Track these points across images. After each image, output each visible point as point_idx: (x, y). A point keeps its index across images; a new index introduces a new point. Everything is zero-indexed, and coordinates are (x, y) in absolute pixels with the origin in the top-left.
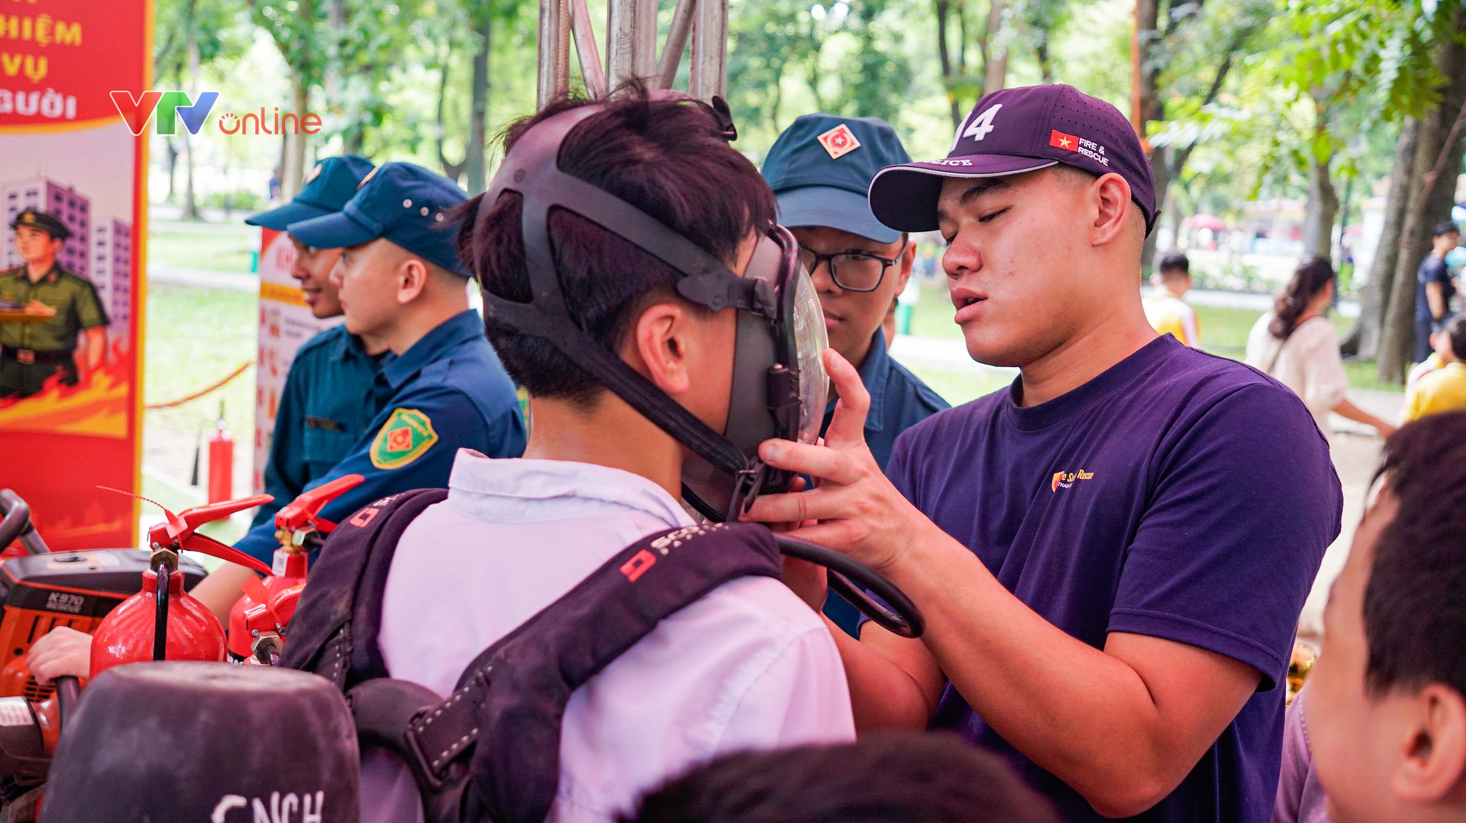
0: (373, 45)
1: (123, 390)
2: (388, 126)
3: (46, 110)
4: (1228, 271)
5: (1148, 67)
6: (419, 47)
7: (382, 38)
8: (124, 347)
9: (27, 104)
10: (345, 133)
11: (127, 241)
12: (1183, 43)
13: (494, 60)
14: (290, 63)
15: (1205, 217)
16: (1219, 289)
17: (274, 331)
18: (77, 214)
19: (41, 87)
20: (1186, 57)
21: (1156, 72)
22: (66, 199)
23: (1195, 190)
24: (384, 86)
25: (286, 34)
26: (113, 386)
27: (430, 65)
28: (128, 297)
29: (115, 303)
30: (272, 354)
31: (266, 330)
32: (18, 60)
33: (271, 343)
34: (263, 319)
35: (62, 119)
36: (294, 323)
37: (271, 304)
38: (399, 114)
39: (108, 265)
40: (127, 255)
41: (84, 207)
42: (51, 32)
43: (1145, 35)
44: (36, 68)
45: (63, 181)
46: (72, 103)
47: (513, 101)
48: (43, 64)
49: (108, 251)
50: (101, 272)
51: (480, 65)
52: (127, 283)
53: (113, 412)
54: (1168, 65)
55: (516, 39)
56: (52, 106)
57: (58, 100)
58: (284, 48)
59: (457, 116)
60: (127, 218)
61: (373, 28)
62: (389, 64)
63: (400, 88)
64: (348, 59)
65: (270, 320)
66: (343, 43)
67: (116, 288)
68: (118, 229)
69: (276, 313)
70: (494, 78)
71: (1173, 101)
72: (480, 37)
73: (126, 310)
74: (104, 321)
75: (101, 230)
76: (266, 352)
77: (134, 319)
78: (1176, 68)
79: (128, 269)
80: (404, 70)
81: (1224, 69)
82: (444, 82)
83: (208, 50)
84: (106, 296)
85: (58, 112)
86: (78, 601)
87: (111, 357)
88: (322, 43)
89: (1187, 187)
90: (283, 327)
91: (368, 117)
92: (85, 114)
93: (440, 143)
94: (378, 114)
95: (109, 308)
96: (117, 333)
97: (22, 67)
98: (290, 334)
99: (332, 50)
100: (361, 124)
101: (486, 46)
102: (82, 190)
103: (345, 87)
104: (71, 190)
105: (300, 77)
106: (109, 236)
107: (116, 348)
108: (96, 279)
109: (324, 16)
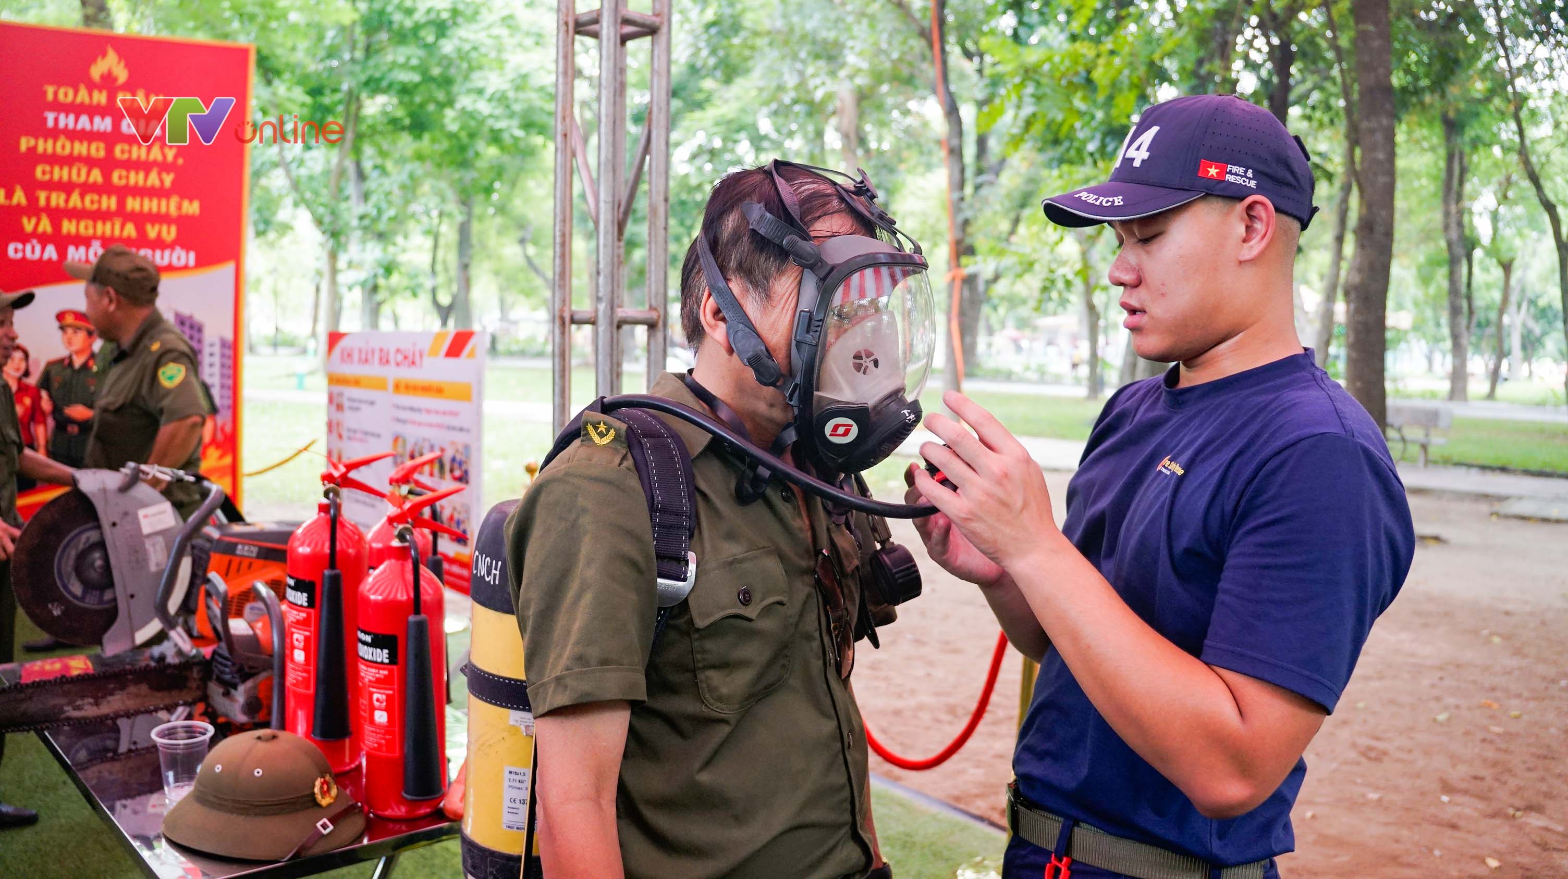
0: (385, 217)
1: (228, 460)
2: (395, 278)
3: (175, 262)
4: (1027, 368)
5: (960, 218)
6: (418, 221)
7: (392, 212)
8: (228, 429)
9: (162, 258)
10: (363, 284)
11: (229, 352)
12: (986, 201)
13: (476, 227)
14: (324, 233)
15: (1010, 331)
16: (1021, 380)
17: (340, 407)
18: (196, 335)
19: (172, 246)
20: (988, 213)
21: (966, 222)
22: (187, 324)
23: (1002, 310)
24: (391, 249)
25: (321, 210)
26: (221, 457)
27: (427, 232)
28: (230, 393)
29: (222, 397)
30: (338, 424)
31: (334, 407)
32: (157, 227)
33: (337, 416)
34: (331, 400)
35: (186, 267)
36: (353, 400)
37: (337, 389)
38: (403, 269)
39: (217, 370)
40: (229, 362)
41: (200, 330)
42: (179, 207)
43: (956, 195)
44: (169, 232)
45: (185, 311)
46: (192, 255)
47: (489, 257)
48: (173, 229)
49: (217, 360)
50: (211, 375)
51: (464, 231)
52: (229, 382)
53: (222, 476)
54: (976, 218)
55: (491, 210)
56: (179, 258)
57: (183, 254)
58: (319, 222)
59: (446, 270)
60: (229, 336)
61: (384, 205)
62: (395, 233)
63: (404, 250)
64: (365, 229)
65: (335, 401)
66: (362, 218)
67: (223, 386)
68: (224, 344)
69: (341, 394)
70: (474, 240)
71: (981, 242)
72: (464, 208)
73: (228, 402)
74: (214, 410)
75: (211, 345)
76: (334, 422)
77: (234, 408)
78: (981, 222)
79: (231, 372)
80: (406, 237)
81: (1016, 221)
82: (436, 247)
83: (261, 227)
84: (216, 392)
85: (182, 262)
86: (255, 550)
87: (220, 437)
88: (346, 216)
89: (995, 308)
90: (346, 404)
91: (381, 271)
92: (201, 262)
93: (434, 291)
94: (389, 269)
95: (217, 401)
96: (223, 418)
97: (159, 233)
98: (351, 408)
99: (355, 222)
100: (375, 276)
101: (469, 215)
102: (199, 317)
103: (363, 250)
104: (191, 317)
105: (331, 243)
106: (217, 350)
107: (222, 429)
108: (208, 380)
109: (347, 198)
